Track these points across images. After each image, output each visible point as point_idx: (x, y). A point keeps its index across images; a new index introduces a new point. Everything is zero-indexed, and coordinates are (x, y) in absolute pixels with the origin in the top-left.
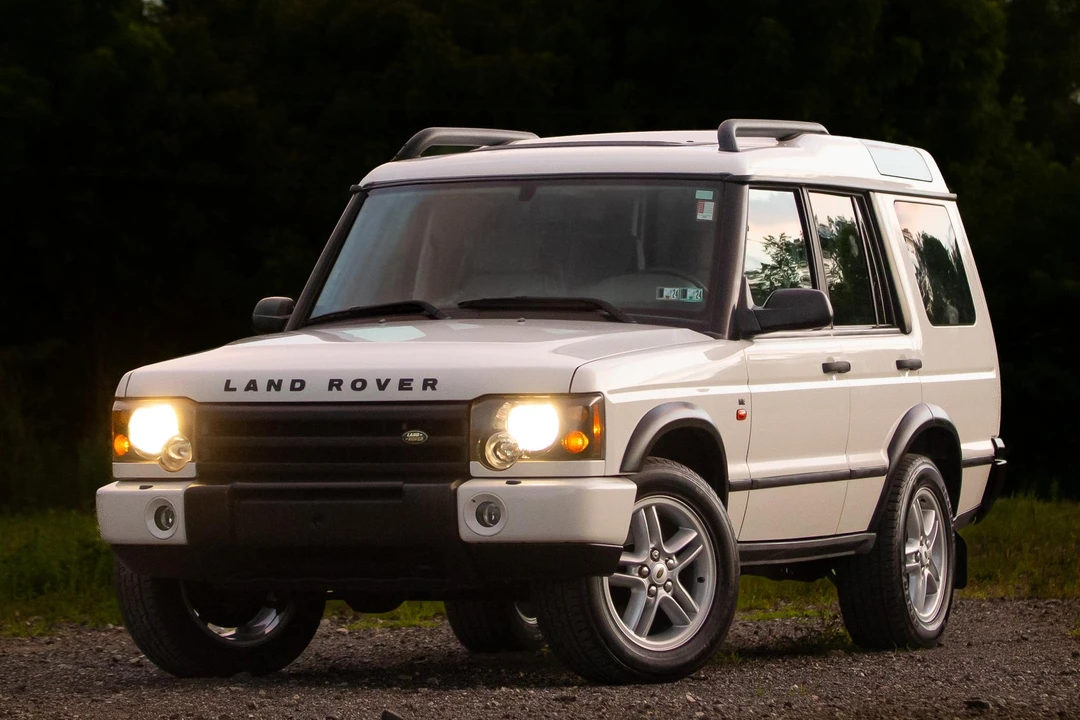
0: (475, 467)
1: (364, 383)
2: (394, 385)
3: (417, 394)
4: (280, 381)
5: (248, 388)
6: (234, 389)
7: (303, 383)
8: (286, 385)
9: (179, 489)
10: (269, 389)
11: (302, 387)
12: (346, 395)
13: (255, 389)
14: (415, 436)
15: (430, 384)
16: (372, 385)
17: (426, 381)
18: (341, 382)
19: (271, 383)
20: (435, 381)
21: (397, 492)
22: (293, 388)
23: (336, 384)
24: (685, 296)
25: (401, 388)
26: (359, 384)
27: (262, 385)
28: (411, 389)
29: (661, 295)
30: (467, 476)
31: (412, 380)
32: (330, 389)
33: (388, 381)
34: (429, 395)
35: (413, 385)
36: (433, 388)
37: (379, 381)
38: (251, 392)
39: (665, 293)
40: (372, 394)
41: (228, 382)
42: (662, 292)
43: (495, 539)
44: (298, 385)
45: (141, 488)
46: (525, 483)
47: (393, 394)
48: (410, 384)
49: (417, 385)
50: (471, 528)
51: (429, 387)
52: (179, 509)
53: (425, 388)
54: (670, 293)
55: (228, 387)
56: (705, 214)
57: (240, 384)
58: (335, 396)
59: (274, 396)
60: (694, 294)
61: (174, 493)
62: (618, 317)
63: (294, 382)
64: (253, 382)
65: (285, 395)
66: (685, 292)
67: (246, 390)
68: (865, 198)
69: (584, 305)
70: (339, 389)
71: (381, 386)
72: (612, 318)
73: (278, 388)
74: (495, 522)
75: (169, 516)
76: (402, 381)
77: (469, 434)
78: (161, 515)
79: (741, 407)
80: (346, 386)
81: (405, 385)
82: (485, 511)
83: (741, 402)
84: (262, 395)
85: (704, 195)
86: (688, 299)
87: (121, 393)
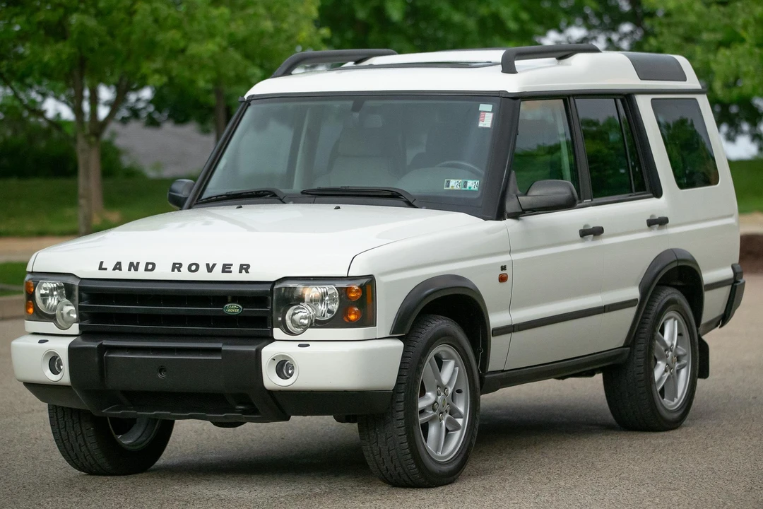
0: (278, 333)
1: (197, 266)
2: (218, 268)
3: (235, 276)
4: (138, 263)
6: (106, 269)
7: (154, 265)
8: (142, 267)
9: (65, 342)
10: (130, 270)
11: (153, 269)
12: (184, 275)
13: (120, 269)
14: (233, 309)
15: (244, 268)
16: (203, 268)
17: (242, 265)
18: (181, 265)
20: (248, 266)
21: (218, 351)
22: (146, 269)
23: (177, 267)
24: (465, 186)
25: (223, 271)
26: (194, 267)
27: (125, 266)
28: (231, 272)
29: (448, 186)
30: (272, 340)
31: (232, 265)
32: (173, 270)
33: (214, 265)
34: (244, 277)
35: (232, 268)
36: (247, 272)
38: (117, 271)
39: (451, 184)
40: (202, 275)
41: (102, 263)
42: (449, 182)
43: (290, 388)
44: (151, 267)
45: (40, 342)
46: (312, 346)
47: (217, 275)
48: (230, 268)
49: (235, 269)
50: (272, 380)
51: (244, 271)
52: (64, 358)
53: (240, 272)
54: (454, 184)
55: (101, 268)
57: (110, 265)
58: (176, 276)
59: (133, 275)
60: (473, 185)
61: (61, 346)
62: (414, 204)
63: (148, 264)
64: (119, 263)
65: (141, 274)
66: (466, 183)
67: (114, 269)
68: (626, 99)
69: (390, 194)
70: (179, 271)
71: (210, 269)
72: (410, 205)
73: (136, 269)
74: (291, 375)
75: (60, 363)
76: (224, 265)
77: (272, 308)
78: (54, 363)
79: (504, 272)
80: (184, 268)
81: (226, 268)
82: (283, 367)
83: (503, 268)
84: (125, 274)
85: (485, 107)
86: (468, 188)
87: (29, 269)
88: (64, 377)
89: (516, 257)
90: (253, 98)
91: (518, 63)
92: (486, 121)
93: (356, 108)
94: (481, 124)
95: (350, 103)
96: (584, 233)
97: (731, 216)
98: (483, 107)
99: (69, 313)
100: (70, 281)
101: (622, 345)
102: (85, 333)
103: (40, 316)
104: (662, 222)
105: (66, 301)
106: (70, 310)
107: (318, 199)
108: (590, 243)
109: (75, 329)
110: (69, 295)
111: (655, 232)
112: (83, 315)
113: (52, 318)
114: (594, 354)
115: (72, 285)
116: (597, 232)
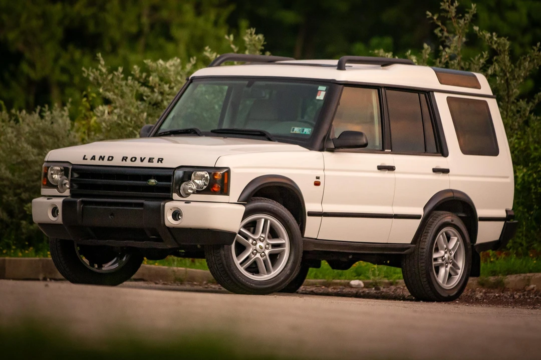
0: (175, 196)
1: (136, 158)
2: (146, 160)
3: (155, 164)
4: (104, 157)
5: (92, 159)
6: (87, 159)
7: (112, 157)
8: (106, 159)
9: (61, 200)
10: (99, 160)
11: (112, 160)
12: (128, 163)
13: (94, 159)
14: (152, 182)
15: (160, 160)
16: (138, 160)
18: (127, 158)
19: (101, 157)
20: (162, 159)
21: (141, 205)
22: (108, 160)
23: (125, 159)
24: (303, 132)
25: (149, 161)
26: (134, 159)
27: (97, 158)
28: (153, 162)
29: (293, 131)
30: (171, 199)
31: (154, 158)
32: (122, 160)
33: (145, 158)
34: (160, 165)
36: (161, 162)
37: (141, 158)
38: (93, 160)
40: (138, 163)
41: (85, 156)
42: (294, 129)
43: (179, 226)
44: (111, 158)
45: (48, 199)
46: (192, 204)
47: (146, 164)
48: (153, 160)
49: (155, 160)
50: (169, 221)
51: (160, 162)
52: (60, 208)
53: (158, 162)
54: (297, 130)
55: (84, 159)
56: (320, 97)
57: (89, 157)
58: (124, 164)
59: (101, 163)
60: (307, 131)
61: (59, 202)
62: (271, 139)
63: (109, 157)
64: (94, 156)
65: (105, 162)
66: (303, 129)
68: (427, 94)
69: (259, 133)
70: (126, 161)
71: (142, 160)
72: (269, 140)
73: (103, 159)
74: (179, 219)
75: (58, 211)
76: (150, 158)
77: (173, 182)
78: (55, 211)
79: (318, 180)
80: (129, 160)
81: (151, 160)
82: (176, 215)
83: (318, 178)
84: (97, 162)
85: (322, 88)
86: (304, 133)
87: (46, 159)
88: (59, 219)
89: (328, 173)
90: (194, 78)
91: (347, 65)
92: (321, 96)
93: (249, 86)
94: (318, 98)
95: (246, 82)
96: (381, 168)
97: (507, 177)
99: (65, 184)
100: (66, 165)
101: (410, 243)
102: (73, 194)
103: (50, 185)
105: (65, 177)
106: (66, 182)
109: (67, 193)
110: (66, 174)
112: (72, 185)
113: (55, 187)
114: (387, 243)
115: (68, 168)
116: (391, 169)
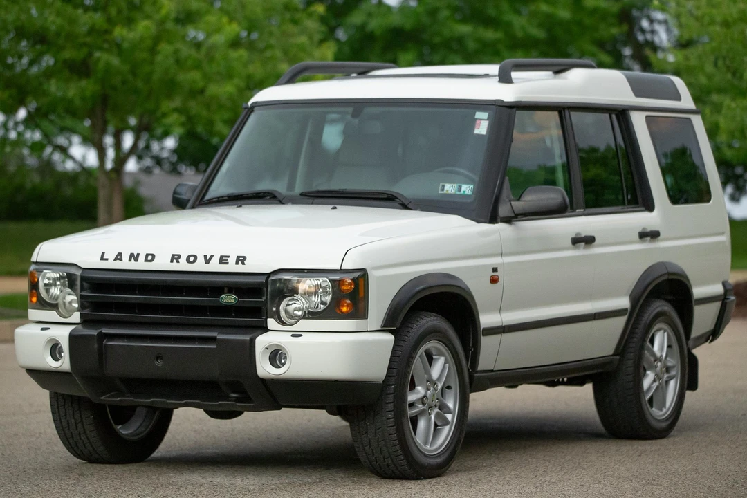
0: (272, 323)
1: (195, 257)
2: (216, 260)
3: (232, 267)
4: (138, 254)
6: (107, 259)
7: (153, 256)
8: (142, 258)
9: (66, 330)
10: (130, 260)
11: (152, 260)
12: (183, 266)
13: (121, 260)
14: (229, 299)
15: (241, 260)
16: (201, 260)
17: (238, 257)
18: (179, 256)
19: (132, 255)
20: (245, 258)
21: (213, 339)
22: (146, 260)
23: (175, 258)
24: (460, 190)
25: (221, 262)
26: (192, 259)
27: (126, 257)
28: (227, 263)
29: (443, 190)
30: (266, 330)
31: (229, 257)
32: (172, 261)
33: (212, 257)
34: (240, 268)
35: (229, 260)
36: (243, 264)
37: (205, 256)
38: (118, 261)
39: (446, 188)
40: (200, 266)
41: (103, 254)
42: (444, 186)
43: (282, 377)
44: (150, 257)
45: (42, 329)
46: (306, 336)
47: (215, 266)
48: (227, 260)
49: (232, 260)
50: (264, 368)
51: (240, 263)
52: (65, 345)
53: (237, 263)
54: (449, 188)
55: (102, 259)
56: (480, 130)
57: (111, 256)
58: (175, 267)
59: (133, 265)
60: (467, 189)
61: (62, 334)
62: (409, 206)
63: (147, 255)
64: (120, 254)
65: (141, 265)
66: (460, 187)
67: (115, 260)
68: (621, 115)
69: (386, 196)
70: (178, 262)
71: (207, 260)
72: (405, 206)
73: (136, 260)
74: (283, 364)
75: (61, 351)
76: (222, 257)
77: (267, 298)
78: (55, 350)
79: (495, 273)
80: (183, 260)
81: (223, 260)
82: (276, 356)
83: (495, 270)
84: (126, 264)
85: (482, 115)
86: (462, 192)
87: (34, 259)
88: (64, 364)
89: (507, 260)
90: (256, 104)
91: (514, 75)
92: (482, 128)
93: (356, 114)
94: (477, 131)
95: (350, 110)
96: (576, 241)
97: (722, 234)
98: (479, 115)
99: (70, 303)
100: (73, 271)
101: (611, 353)
102: (85, 321)
103: (44, 304)
104: (654, 235)
105: (68, 290)
106: (72, 298)
107: (316, 200)
108: (581, 251)
109: (76, 317)
110: (71, 285)
111: (647, 245)
112: (84, 303)
113: (54, 307)
114: (584, 360)
115: (75, 275)
116: (589, 241)
